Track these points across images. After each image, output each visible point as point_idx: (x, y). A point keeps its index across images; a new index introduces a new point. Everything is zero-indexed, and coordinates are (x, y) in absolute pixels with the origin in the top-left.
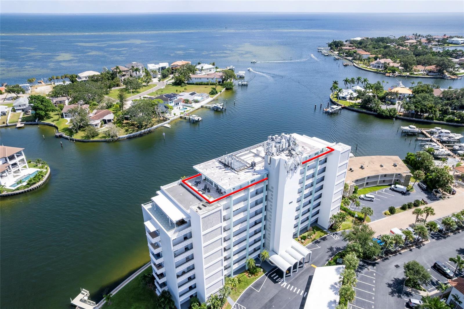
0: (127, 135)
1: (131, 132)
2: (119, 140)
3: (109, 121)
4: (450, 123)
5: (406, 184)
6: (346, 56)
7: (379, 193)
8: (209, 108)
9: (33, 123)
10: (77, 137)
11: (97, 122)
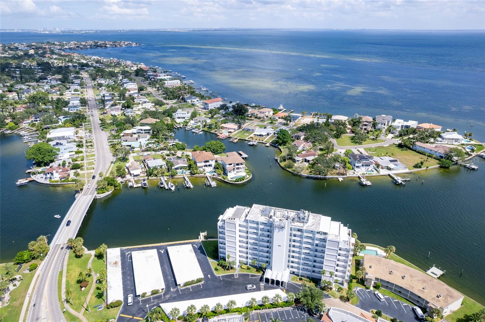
0: (307, 175)
3: (309, 161)
8: (393, 179)
9: (275, 145)
10: (283, 164)
11: (301, 159)
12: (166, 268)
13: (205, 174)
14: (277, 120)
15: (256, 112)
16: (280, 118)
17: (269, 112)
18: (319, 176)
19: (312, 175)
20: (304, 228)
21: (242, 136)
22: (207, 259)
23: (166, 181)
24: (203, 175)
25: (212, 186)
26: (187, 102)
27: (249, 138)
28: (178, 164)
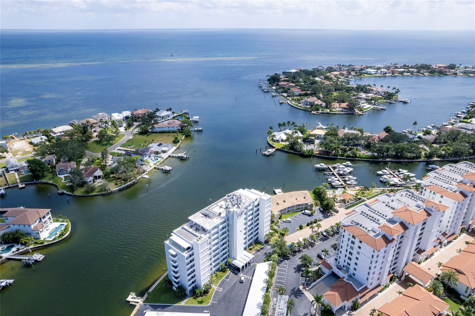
0: (118, 188)
1: (120, 185)
2: (112, 193)
3: (99, 177)
4: (348, 158)
5: (311, 210)
6: (282, 93)
7: (295, 217)
8: (175, 157)
9: (32, 183)
10: (79, 192)
11: (91, 178)
18: (128, 183)
20: (247, 204)
22: (179, 306)
25: (40, 260)
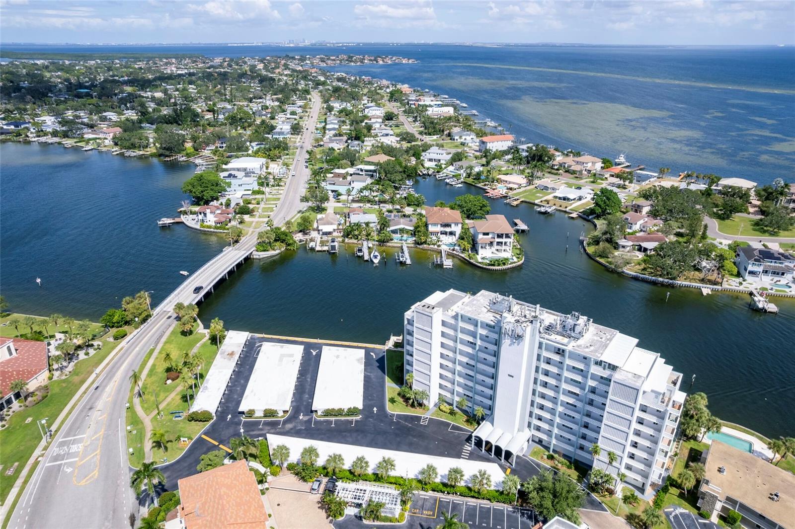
0: (636, 274)
1: (648, 273)
9: (587, 218)
10: (591, 250)
11: (630, 243)
12: (309, 380)
13: (439, 246)
14: (606, 178)
15: (570, 161)
16: (612, 176)
17: (594, 163)
18: (661, 279)
19: (645, 274)
20: (569, 348)
21: (530, 197)
22: (384, 381)
23: (369, 248)
24: (436, 247)
25: (444, 267)
26: (454, 139)
27: (541, 202)
28: (399, 224)
